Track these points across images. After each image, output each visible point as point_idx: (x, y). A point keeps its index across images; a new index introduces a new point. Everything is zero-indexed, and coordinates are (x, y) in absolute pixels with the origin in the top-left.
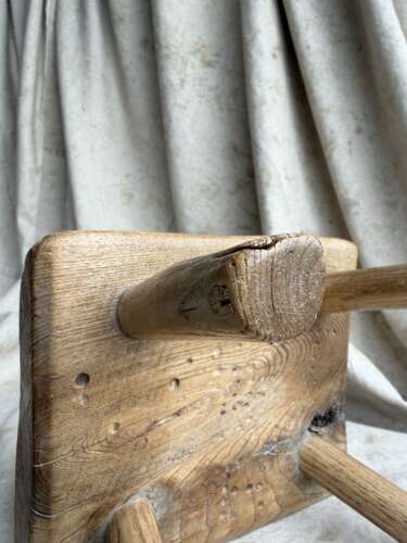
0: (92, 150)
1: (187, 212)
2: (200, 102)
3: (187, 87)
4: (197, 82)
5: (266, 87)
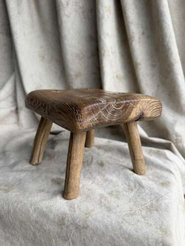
2: (75, 14)
3: (70, 6)
4: (74, 4)
5: (105, 10)
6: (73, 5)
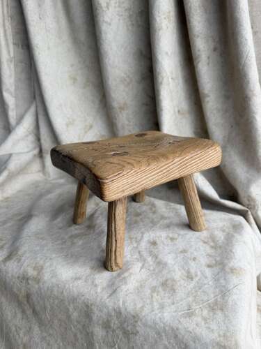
1: (113, 95)
2: (119, 20)
3: (111, 9)
4: (117, 5)
5: (163, 17)
6: (115, 7)
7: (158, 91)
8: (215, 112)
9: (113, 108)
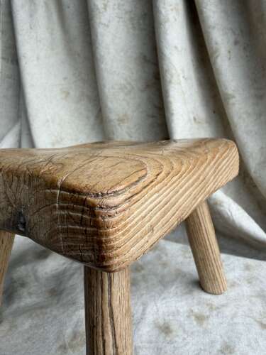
0: (38, 58)
1: (110, 105)
2: (119, 22)
4: (116, 7)
5: (169, 8)
6: (114, 9)
7: (167, 92)
8: (244, 116)
9: (110, 121)
